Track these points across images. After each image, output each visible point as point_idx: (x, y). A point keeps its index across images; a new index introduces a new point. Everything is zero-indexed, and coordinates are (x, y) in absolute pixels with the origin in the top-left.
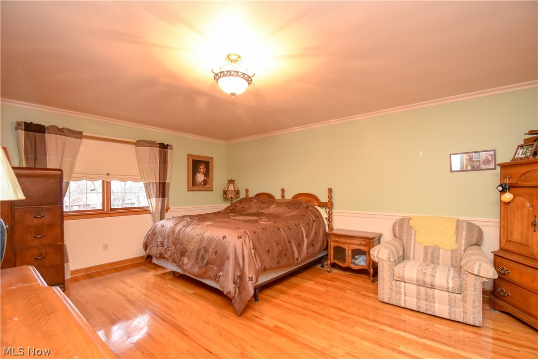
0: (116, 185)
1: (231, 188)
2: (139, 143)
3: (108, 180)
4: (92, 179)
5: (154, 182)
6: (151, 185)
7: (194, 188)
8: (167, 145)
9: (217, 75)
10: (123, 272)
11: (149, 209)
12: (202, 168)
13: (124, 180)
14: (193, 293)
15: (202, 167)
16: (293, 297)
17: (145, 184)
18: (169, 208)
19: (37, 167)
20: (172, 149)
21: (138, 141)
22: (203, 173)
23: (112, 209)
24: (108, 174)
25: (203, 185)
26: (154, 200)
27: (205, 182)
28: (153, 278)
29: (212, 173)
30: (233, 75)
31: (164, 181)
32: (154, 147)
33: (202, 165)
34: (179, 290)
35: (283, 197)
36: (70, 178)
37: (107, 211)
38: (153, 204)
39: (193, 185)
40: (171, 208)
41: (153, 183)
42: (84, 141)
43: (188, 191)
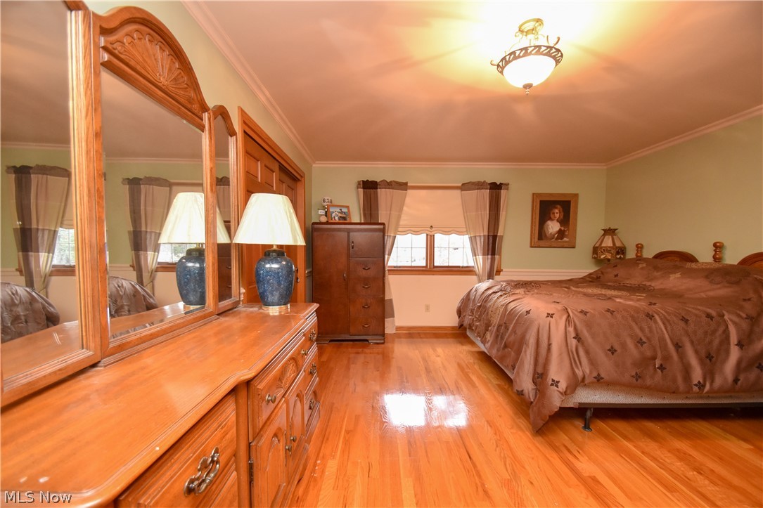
0: (440, 239)
1: (608, 242)
2: (465, 187)
3: (432, 234)
4: (417, 233)
5: (482, 234)
6: (478, 239)
7: (541, 243)
8: (501, 184)
9: (498, 66)
10: (442, 340)
11: (475, 269)
12: (557, 213)
13: (447, 233)
14: (497, 384)
15: (557, 211)
16: (669, 451)
17: (471, 238)
18: (502, 270)
19: (372, 221)
20: (507, 189)
21: (463, 184)
22: (558, 221)
23: (435, 267)
24: (432, 227)
25: (557, 239)
26: (480, 258)
27: (561, 234)
28: (465, 353)
29: (576, 219)
30: (519, 57)
31: (494, 233)
32: (483, 189)
33: (556, 208)
34: (484, 376)
35: (717, 259)
36: (396, 232)
37: (430, 268)
38: (478, 262)
39: (540, 238)
40: (504, 270)
41: (480, 236)
42: (410, 191)
43: (531, 247)
